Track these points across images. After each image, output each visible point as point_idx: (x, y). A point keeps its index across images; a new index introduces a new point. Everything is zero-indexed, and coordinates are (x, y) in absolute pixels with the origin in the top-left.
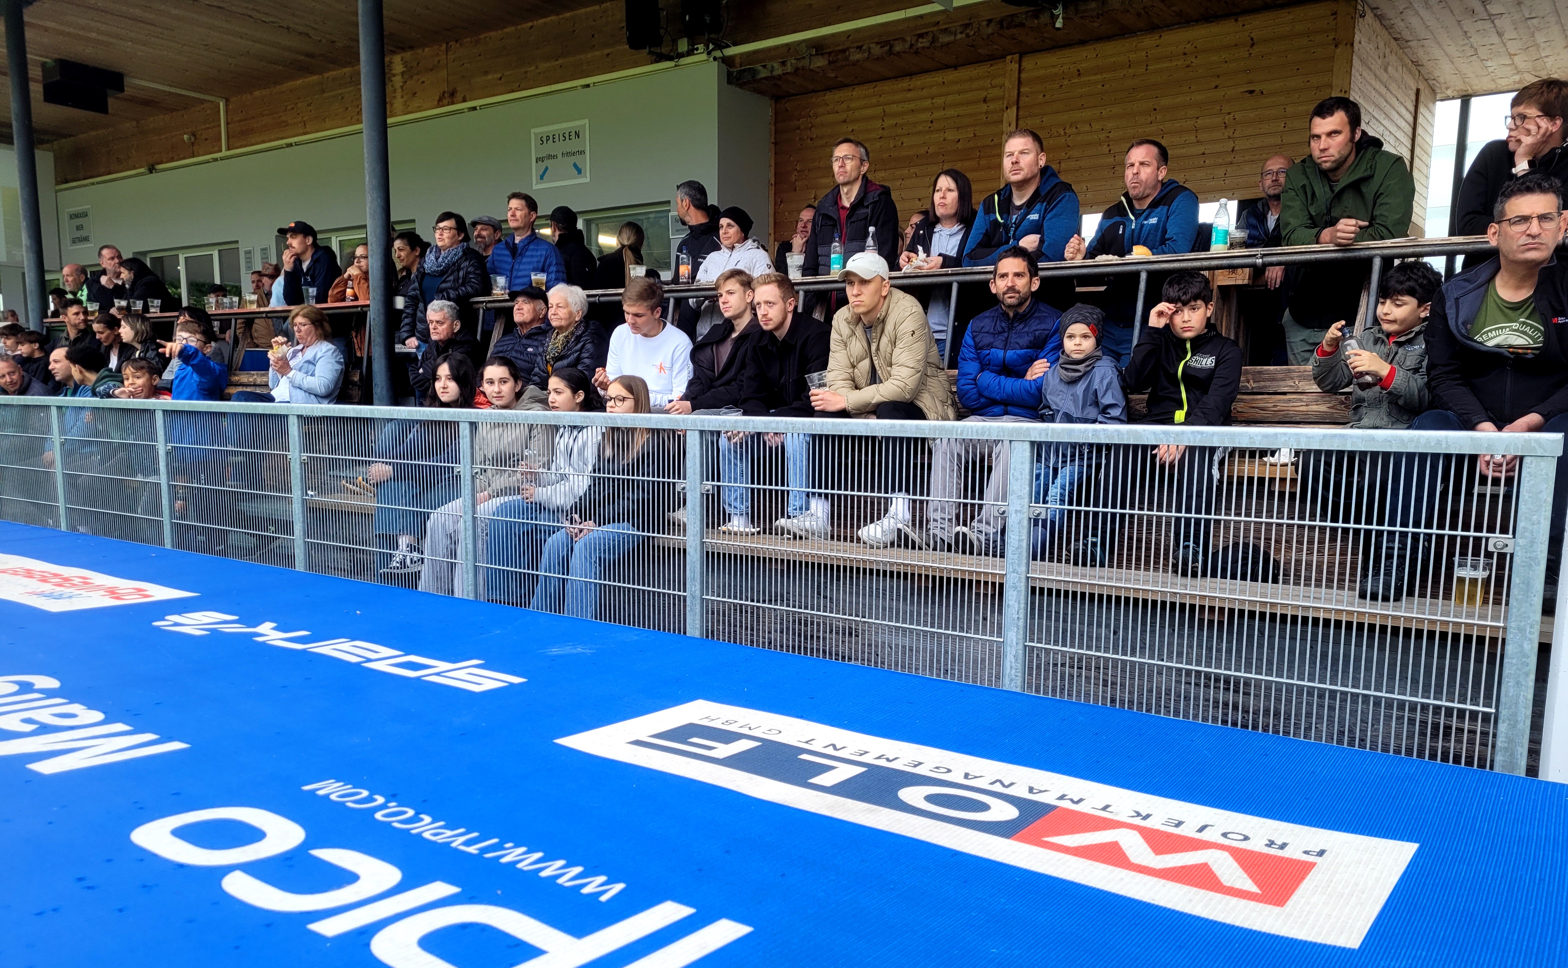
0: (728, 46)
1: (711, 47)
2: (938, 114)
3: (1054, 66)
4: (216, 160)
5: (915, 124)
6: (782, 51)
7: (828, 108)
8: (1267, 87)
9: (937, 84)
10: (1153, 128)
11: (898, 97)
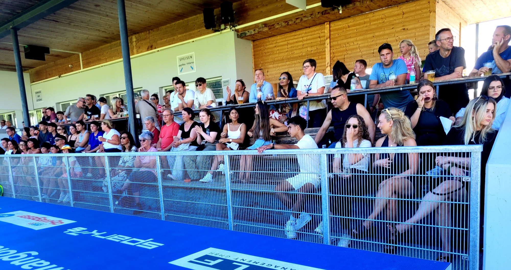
0: (236, 26)
1: (231, 27)
2: (304, 42)
3: (341, 25)
4: (79, 72)
5: (298, 46)
6: (254, 26)
7: (270, 43)
8: (409, 27)
9: (304, 33)
10: (373, 43)
11: (292, 38)
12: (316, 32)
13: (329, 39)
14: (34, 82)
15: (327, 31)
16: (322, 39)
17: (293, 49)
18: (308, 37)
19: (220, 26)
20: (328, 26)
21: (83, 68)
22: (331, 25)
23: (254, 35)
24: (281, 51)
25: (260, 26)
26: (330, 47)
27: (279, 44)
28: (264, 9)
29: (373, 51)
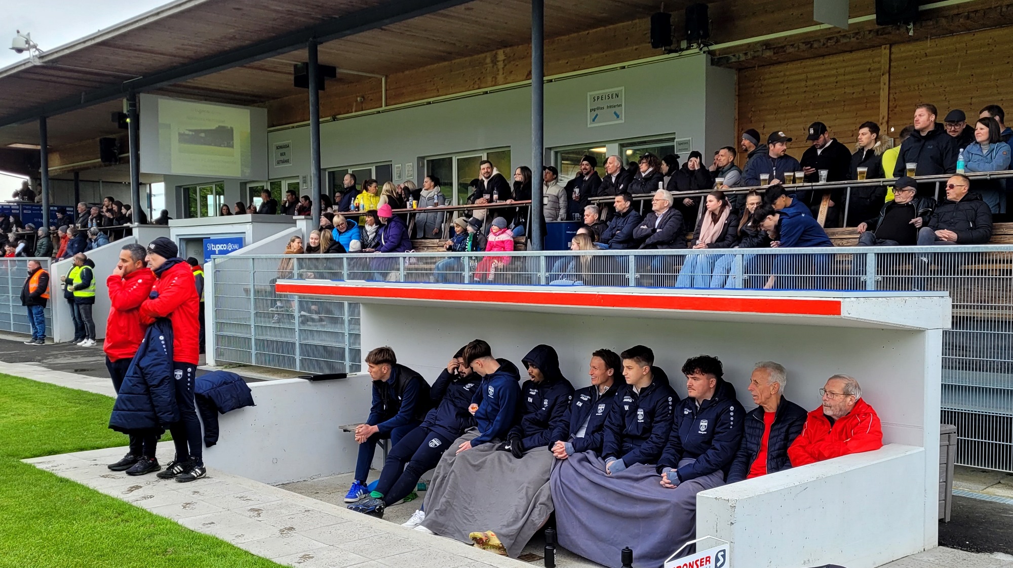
1: (702, 46)
2: (840, 78)
3: (911, 51)
4: (379, 112)
5: (826, 84)
7: (772, 75)
9: (839, 61)
10: (972, 86)
11: (816, 68)
12: (864, 61)
13: (887, 75)
15: (884, 60)
16: (874, 73)
17: (817, 88)
18: (848, 69)
19: (679, 42)
20: (888, 51)
21: (386, 105)
22: (893, 50)
23: (743, 61)
24: (793, 91)
25: (759, 46)
26: (889, 88)
27: (790, 78)
28: (767, 19)
29: (969, 101)
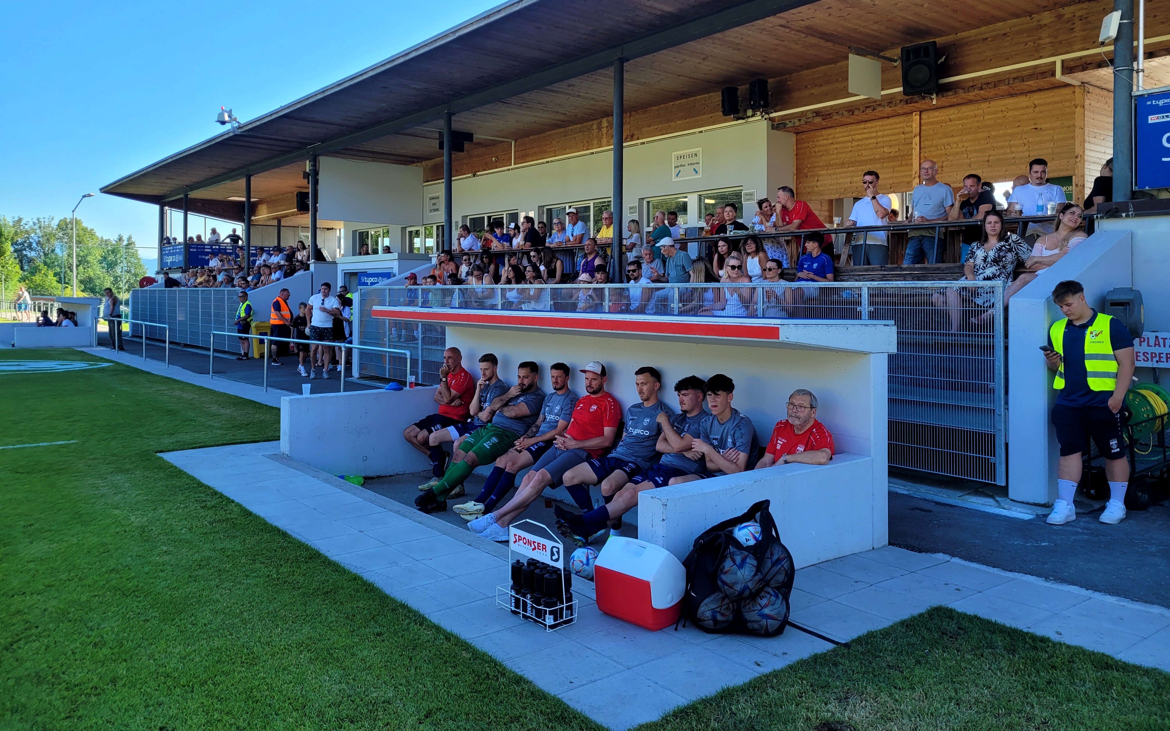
0: (772, 113)
1: (764, 114)
2: (879, 140)
3: (938, 117)
4: (509, 170)
5: (868, 145)
6: (799, 114)
7: (824, 138)
8: (1043, 126)
9: (879, 126)
10: (989, 145)
11: (859, 132)
12: (898, 126)
13: (917, 138)
14: (428, 181)
15: (915, 125)
16: (907, 136)
17: (860, 148)
18: (886, 133)
19: (745, 111)
20: (918, 117)
21: (515, 164)
22: (922, 116)
23: (798, 126)
24: (841, 151)
25: (810, 115)
26: (920, 148)
27: (838, 140)
28: (815, 91)
29: (987, 159)
